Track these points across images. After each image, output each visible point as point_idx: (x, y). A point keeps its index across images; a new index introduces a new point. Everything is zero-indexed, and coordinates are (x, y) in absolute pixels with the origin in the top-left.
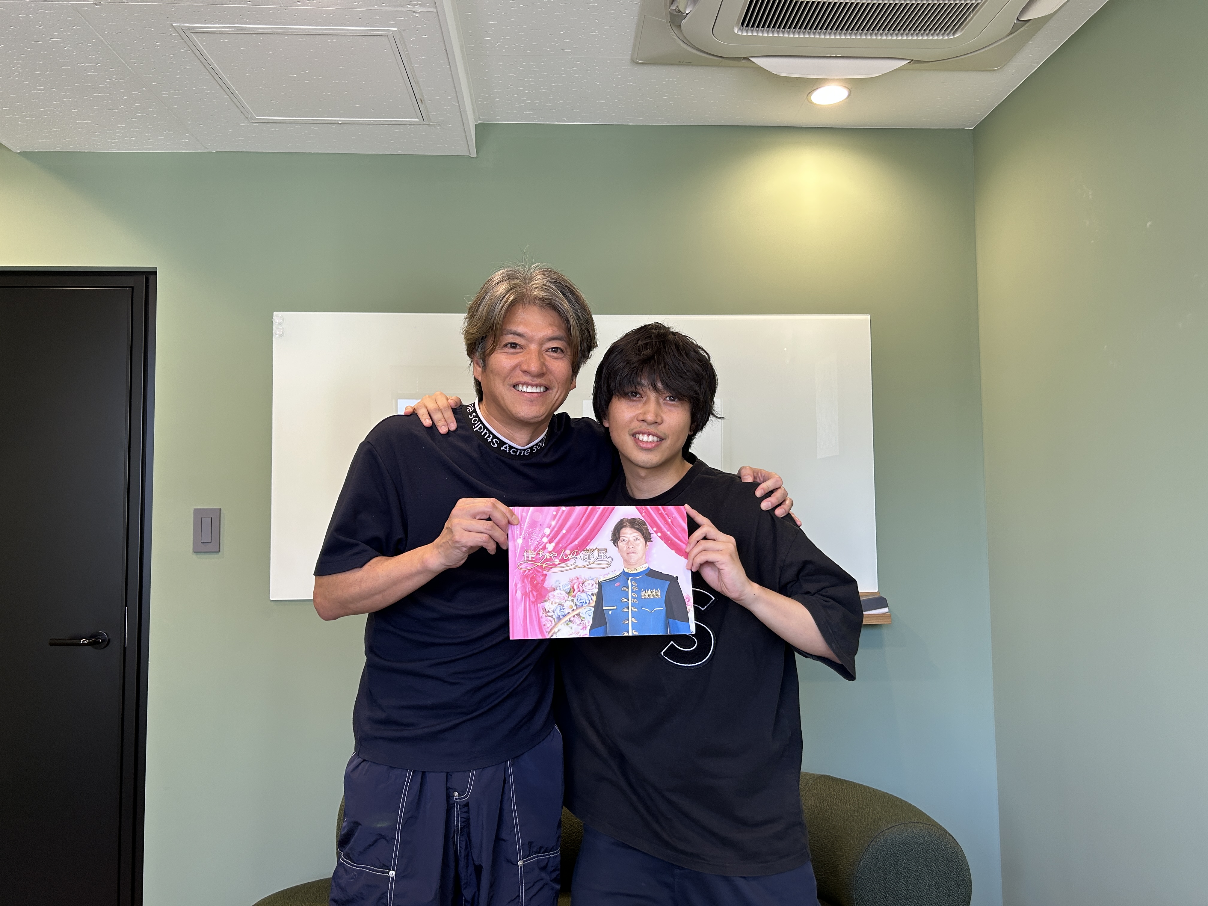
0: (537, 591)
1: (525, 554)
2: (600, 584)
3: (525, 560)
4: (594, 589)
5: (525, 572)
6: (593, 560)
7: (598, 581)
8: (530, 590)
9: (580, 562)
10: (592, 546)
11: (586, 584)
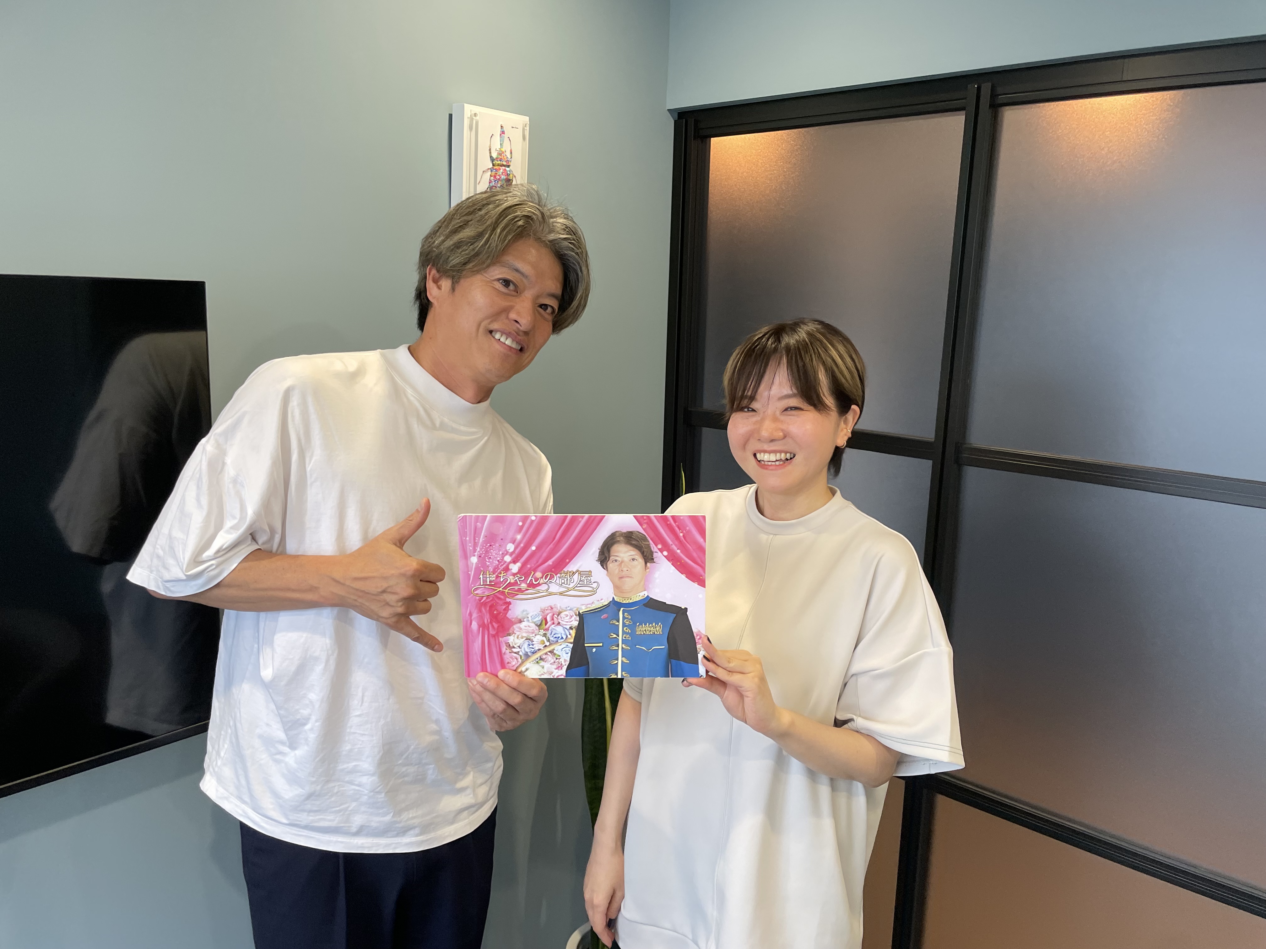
0: (498, 622)
1: (481, 576)
2: (581, 616)
3: (482, 584)
4: (574, 621)
5: (482, 599)
6: (572, 585)
7: (579, 612)
8: (489, 621)
9: (554, 588)
10: (572, 567)
11: (562, 615)
